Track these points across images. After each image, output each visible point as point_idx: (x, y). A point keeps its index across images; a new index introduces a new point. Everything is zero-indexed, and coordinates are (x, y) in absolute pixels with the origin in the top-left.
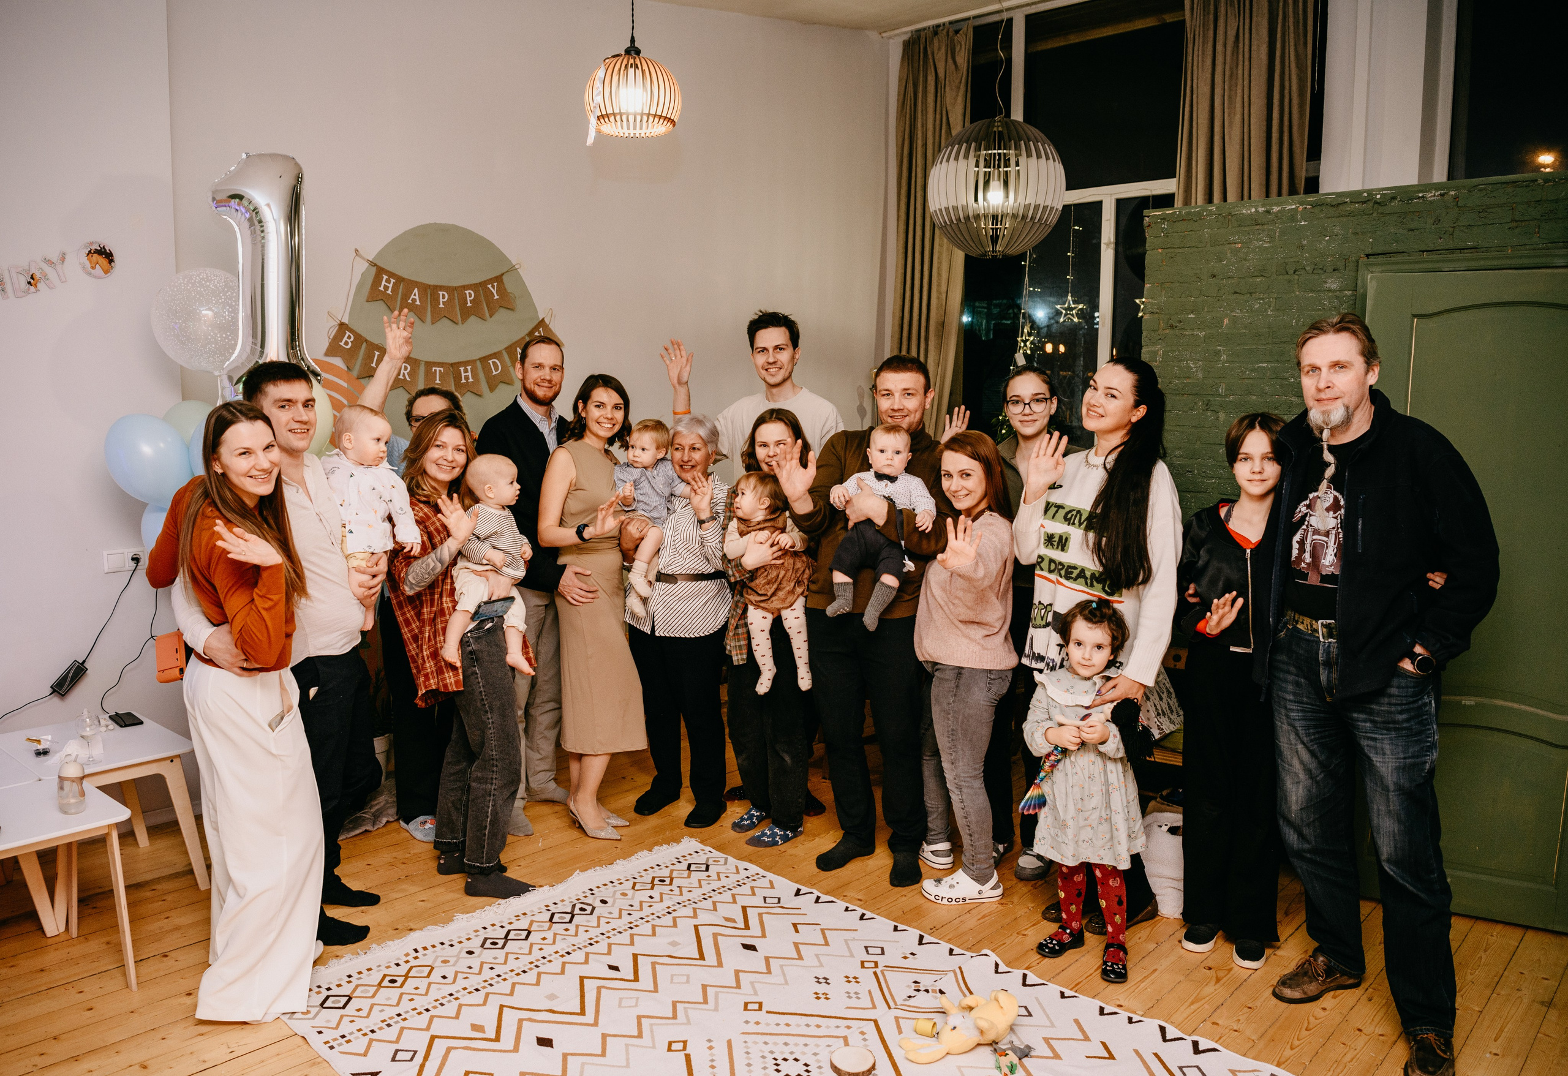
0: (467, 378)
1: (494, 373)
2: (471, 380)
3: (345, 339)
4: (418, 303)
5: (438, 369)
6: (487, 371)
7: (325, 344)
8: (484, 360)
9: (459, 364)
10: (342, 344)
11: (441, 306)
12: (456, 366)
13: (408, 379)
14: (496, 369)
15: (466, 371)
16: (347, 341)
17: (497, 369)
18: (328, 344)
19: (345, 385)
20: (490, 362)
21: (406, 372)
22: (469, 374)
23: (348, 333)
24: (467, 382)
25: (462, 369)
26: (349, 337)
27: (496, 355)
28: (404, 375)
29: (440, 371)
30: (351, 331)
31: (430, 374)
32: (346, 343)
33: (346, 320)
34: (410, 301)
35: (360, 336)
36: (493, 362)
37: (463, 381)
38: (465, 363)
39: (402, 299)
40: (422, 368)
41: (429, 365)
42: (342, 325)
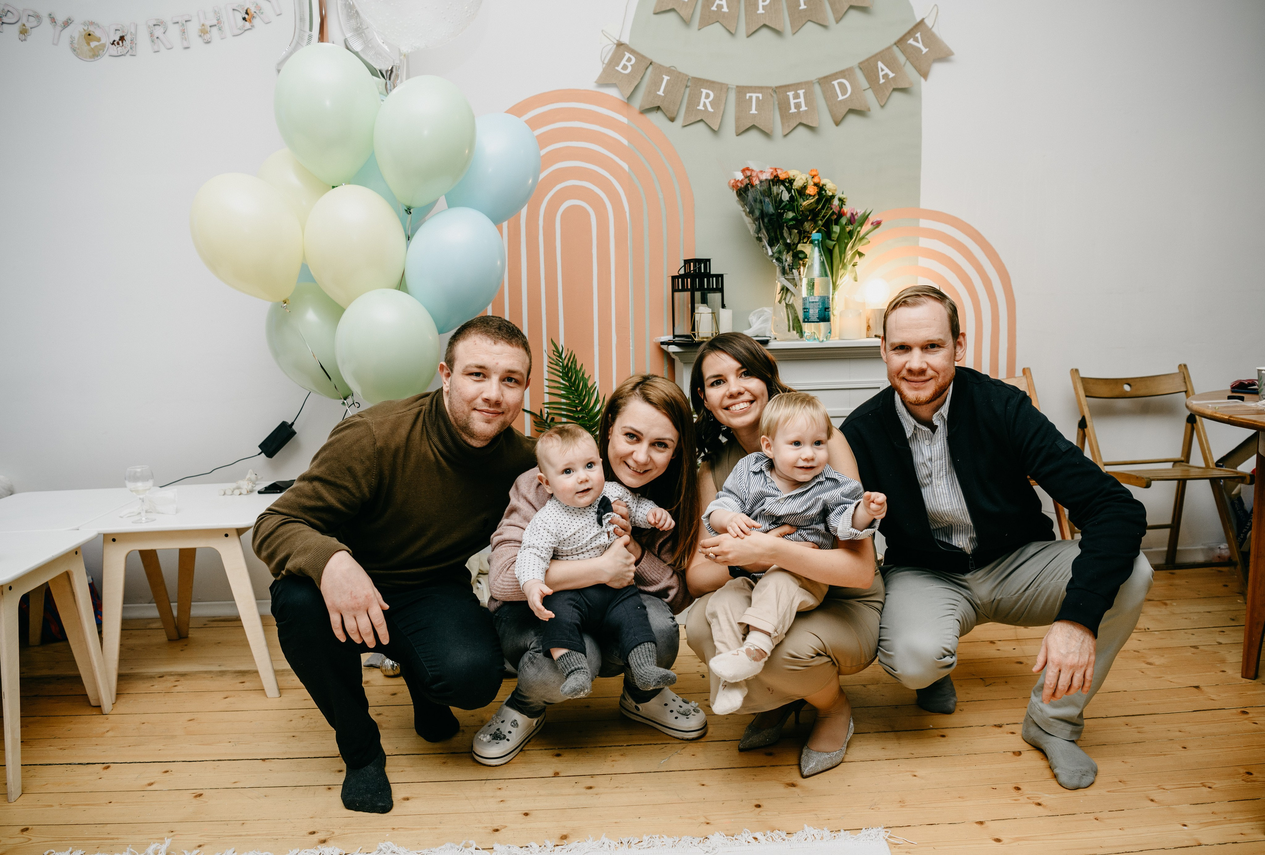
0: (798, 106)
1: (841, 98)
2: (804, 108)
3: (624, 62)
4: (725, 9)
5: (754, 95)
6: (829, 96)
7: (597, 70)
8: (825, 81)
9: (788, 87)
10: (619, 68)
11: (761, 11)
12: (780, 91)
13: (710, 109)
14: (844, 91)
15: (797, 96)
16: (628, 63)
17: (844, 93)
18: (601, 70)
19: (625, 120)
20: (835, 83)
21: (707, 101)
22: (802, 100)
23: (627, 55)
24: (799, 112)
25: (791, 94)
26: (629, 60)
27: (842, 74)
28: (705, 103)
29: (757, 98)
30: (632, 52)
31: (742, 103)
32: (625, 67)
33: (625, 40)
34: (714, 8)
35: (643, 57)
36: (840, 84)
37: (793, 110)
38: (795, 86)
39: (703, 6)
40: (732, 96)
41: (742, 90)
42: (620, 45)
